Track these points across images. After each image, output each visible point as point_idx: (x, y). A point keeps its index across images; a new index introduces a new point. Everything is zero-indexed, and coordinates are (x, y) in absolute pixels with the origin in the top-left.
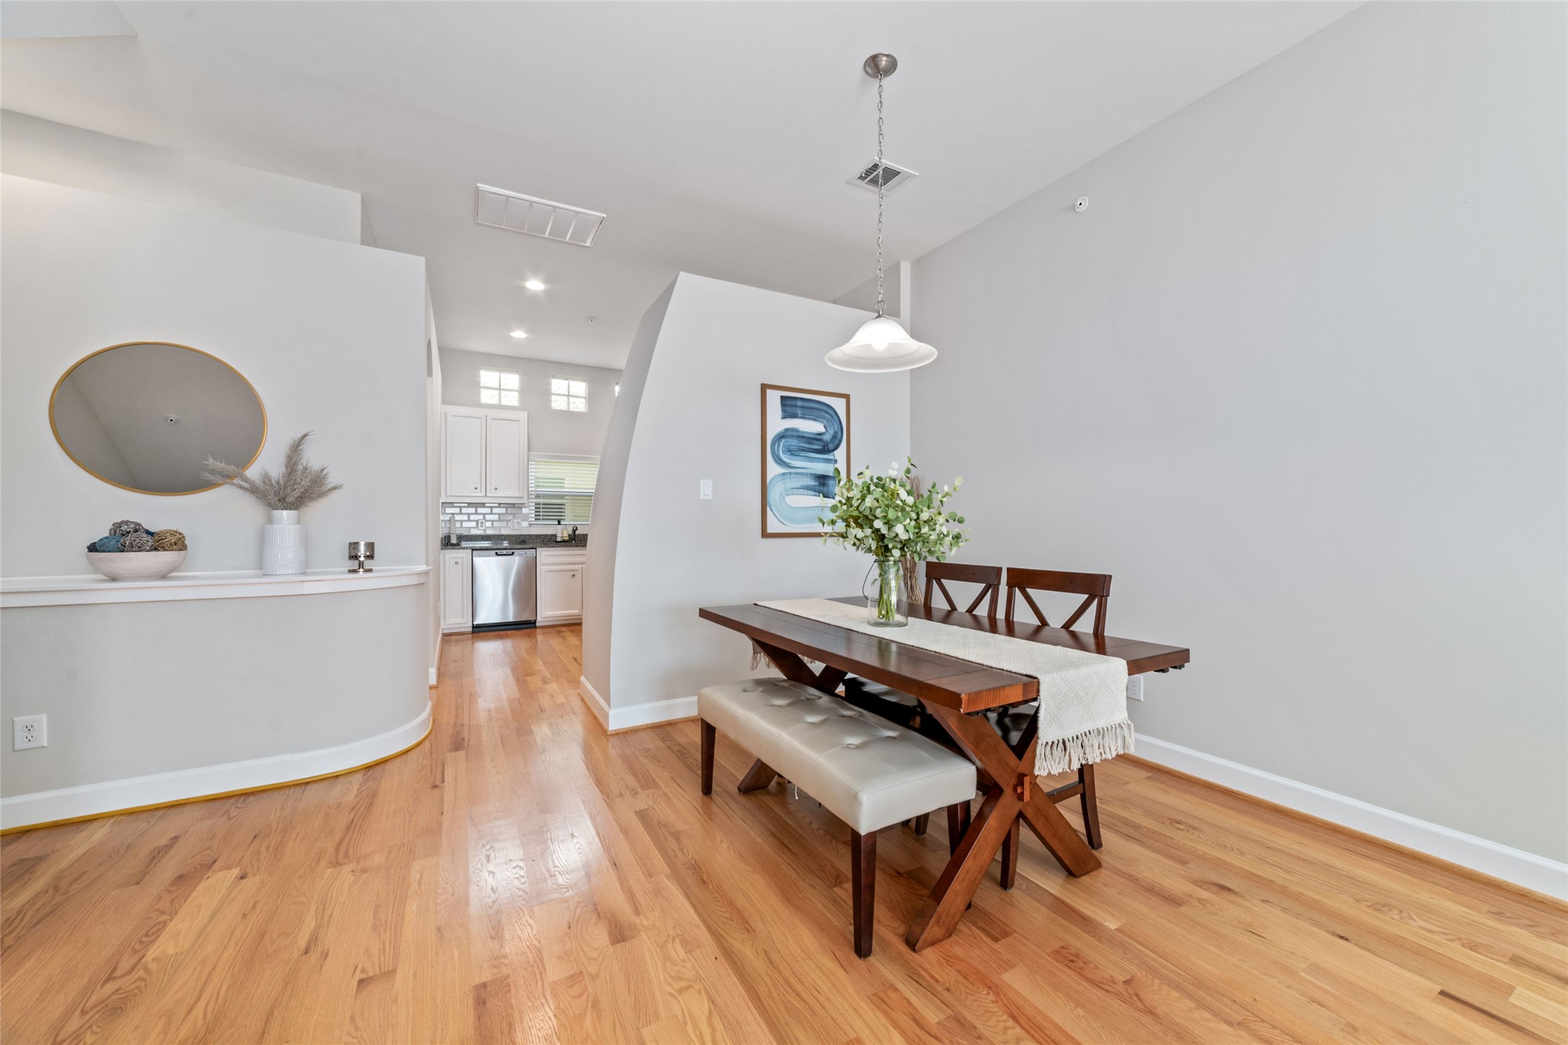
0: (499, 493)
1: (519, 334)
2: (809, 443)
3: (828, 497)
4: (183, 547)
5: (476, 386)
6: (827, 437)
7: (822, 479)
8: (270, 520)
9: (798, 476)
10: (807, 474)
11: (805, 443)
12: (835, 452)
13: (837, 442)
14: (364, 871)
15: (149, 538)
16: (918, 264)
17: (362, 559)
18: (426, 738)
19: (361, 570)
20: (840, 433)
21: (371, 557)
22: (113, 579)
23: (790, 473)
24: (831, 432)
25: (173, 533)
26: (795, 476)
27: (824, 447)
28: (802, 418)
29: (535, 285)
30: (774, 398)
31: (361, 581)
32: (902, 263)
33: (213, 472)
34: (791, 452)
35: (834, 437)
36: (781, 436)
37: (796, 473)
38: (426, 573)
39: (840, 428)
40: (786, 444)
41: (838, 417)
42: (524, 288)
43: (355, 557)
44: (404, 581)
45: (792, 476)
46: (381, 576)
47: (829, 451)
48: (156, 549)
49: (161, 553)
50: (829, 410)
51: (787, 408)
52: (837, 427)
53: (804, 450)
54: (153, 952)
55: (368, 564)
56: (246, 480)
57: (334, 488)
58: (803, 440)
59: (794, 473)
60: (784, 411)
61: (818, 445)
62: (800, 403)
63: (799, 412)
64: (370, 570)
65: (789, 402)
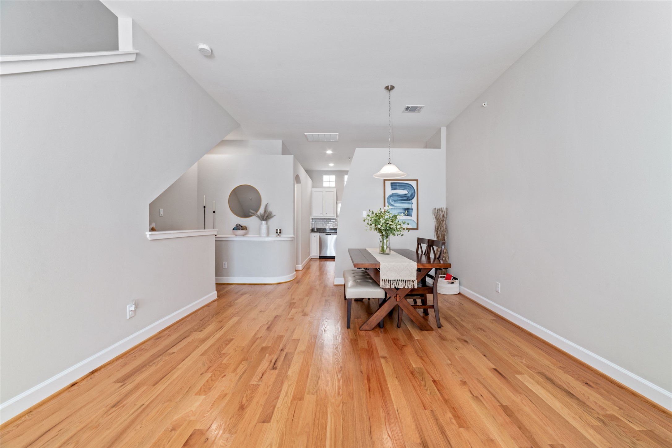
0: (328, 215)
1: (331, 165)
2: (402, 198)
3: (409, 216)
4: (247, 230)
5: (322, 181)
6: (409, 195)
7: (407, 209)
8: (261, 224)
9: (397, 209)
10: (401, 208)
11: (400, 197)
12: (412, 200)
13: (413, 196)
14: (268, 299)
15: (241, 227)
16: (448, 127)
17: (278, 233)
18: (292, 280)
19: (278, 236)
20: (414, 194)
21: (280, 233)
22: (236, 236)
23: (394, 208)
24: (411, 193)
25: (245, 226)
26: (396, 209)
27: (407, 199)
28: (399, 189)
29: (329, 152)
30: (388, 184)
31: (278, 238)
32: (442, 128)
33: (251, 213)
34: (395, 201)
35: (412, 195)
36: (391, 196)
37: (397, 208)
38: (293, 237)
39: (414, 192)
40: (393, 198)
41: (413, 188)
42: (326, 153)
43: (277, 233)
44: (287, 239)
45: (395, 209)
46: (284, 237)
47: (410, 200)
48: (242, 230)
49: (243, 231)
50: (409, 186)
51: (393, 187)
52: (413, 191)
53: (399, 200)
54: (236, 302)
55: (280, 234)
56: (257, 214)
57: (274, 216)
58: (399, 197)
59: (396, 208)
60: (392, 187)
61: (405, 198)
62: (398, 184)
63: (398, 187)
64: (280, 236)
65: (394, 184)
